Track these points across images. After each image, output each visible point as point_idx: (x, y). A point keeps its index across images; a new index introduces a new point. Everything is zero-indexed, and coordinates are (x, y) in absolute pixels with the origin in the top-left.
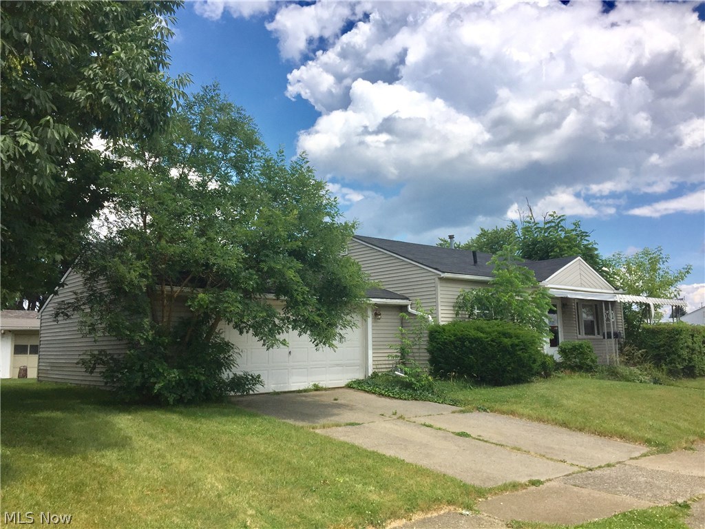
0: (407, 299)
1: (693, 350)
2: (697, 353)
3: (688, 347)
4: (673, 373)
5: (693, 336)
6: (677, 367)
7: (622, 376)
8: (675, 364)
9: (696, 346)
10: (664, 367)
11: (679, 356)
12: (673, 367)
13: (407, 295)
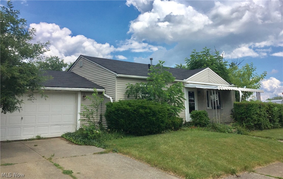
0: (103, 88)
1: (260, 115)
2: (263, 117)
3: (257, 113)
4: (249, 128)
5: (260, 108)
6: (250, 124)
7: (219, 130)
8: (250, 122)
9: (262, 113)
10: (244, 124)
11: (252, 118)
12: (249, 124)
13: (104, 87)
